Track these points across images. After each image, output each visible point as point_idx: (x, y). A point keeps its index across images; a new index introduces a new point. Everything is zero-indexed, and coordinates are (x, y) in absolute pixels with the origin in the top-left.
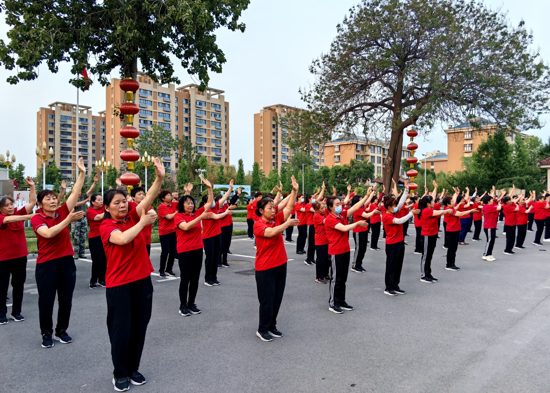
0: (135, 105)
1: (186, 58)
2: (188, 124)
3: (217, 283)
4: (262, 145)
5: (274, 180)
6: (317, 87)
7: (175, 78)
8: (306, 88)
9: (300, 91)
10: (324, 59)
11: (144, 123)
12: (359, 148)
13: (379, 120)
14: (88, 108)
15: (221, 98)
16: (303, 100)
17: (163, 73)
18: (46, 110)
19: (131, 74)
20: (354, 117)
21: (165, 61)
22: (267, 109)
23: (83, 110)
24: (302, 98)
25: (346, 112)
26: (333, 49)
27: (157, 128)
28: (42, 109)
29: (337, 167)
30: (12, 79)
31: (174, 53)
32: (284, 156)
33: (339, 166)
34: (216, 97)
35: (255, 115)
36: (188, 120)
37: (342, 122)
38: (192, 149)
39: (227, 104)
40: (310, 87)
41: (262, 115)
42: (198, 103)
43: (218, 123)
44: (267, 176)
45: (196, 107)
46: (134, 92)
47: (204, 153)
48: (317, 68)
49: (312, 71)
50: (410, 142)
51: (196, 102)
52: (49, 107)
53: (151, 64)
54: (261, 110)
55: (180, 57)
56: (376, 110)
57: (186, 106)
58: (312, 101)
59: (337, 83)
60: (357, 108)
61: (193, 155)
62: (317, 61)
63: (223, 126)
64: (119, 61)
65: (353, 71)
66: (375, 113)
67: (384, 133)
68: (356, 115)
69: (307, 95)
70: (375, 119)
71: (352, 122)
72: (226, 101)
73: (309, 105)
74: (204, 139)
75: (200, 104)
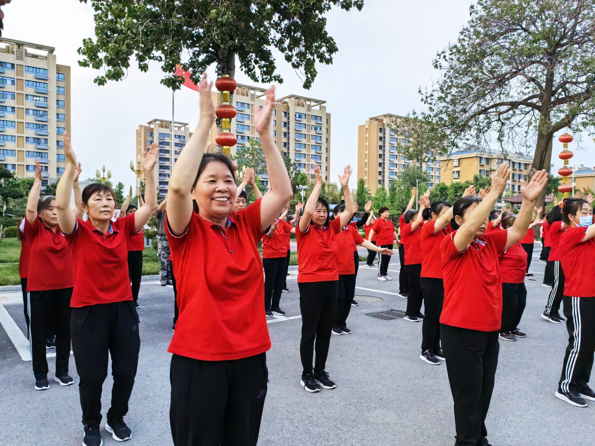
0: (232, 107)
1: (291, 50)
2: (287, 139)
3: (348, 331)
4: (367, 161)
5: (382, 199)
6: (442, 86)
7: (277, 76)
8: (427, 88)
9: (420, 91)
10: (451, 51)
11: (242, 139)
12: (484, 162)
13: (517, 124)
14: (185, 125)
15: (322, 109)
16: (423, 102)
17: (264, 71)
18: (145, 127)
19: (228, 72)
20: (486, 121)
21: (265, 56)
22: (373, 120)
23: (180, 127)
24: (422, 100)
25: (475, 115)
26: (461, 38)
27: (254, 143)
28: (141, 126)
29: (457, 183)
30: (99, 80)
31: (276, 46)
32: (392, 173)
33: (460, 183)
34: (317, 108)
35: (359, 127)
36: (286, 134)
37: (470, 127)
38: (291, 166)
39: (328, 116)
40: (433, 86)
41: (367, 127)
42: (297, 116)
43: (318, 137)
44: (373, 195)
45: (296, 120)
46: (232, 93)
47: (303, 171)
48: (442, 62)
49: (436, 66)
50: (562, 149)
51: (296, 115)
52: (148, 125)
53: (250, 61)
54: (366, 121)
55: (283, 50)
56: (514, 112)
57: (285, 120)
58: (434, 102)
59: (466, 80)
60: (491, 110)
61: (292, 173)
62: (443, 53)
63: (324, 140)
64: (215, 57)
65: (487, 64)
66: (513, 116)
67: (524, 139)
68: (489, 118)
69: (428, 95)
70: (513, 123)
71: (483, 128)
72: (327, 111)
73: (430, 108)
74: (303, 155)
75: (300, 117)
